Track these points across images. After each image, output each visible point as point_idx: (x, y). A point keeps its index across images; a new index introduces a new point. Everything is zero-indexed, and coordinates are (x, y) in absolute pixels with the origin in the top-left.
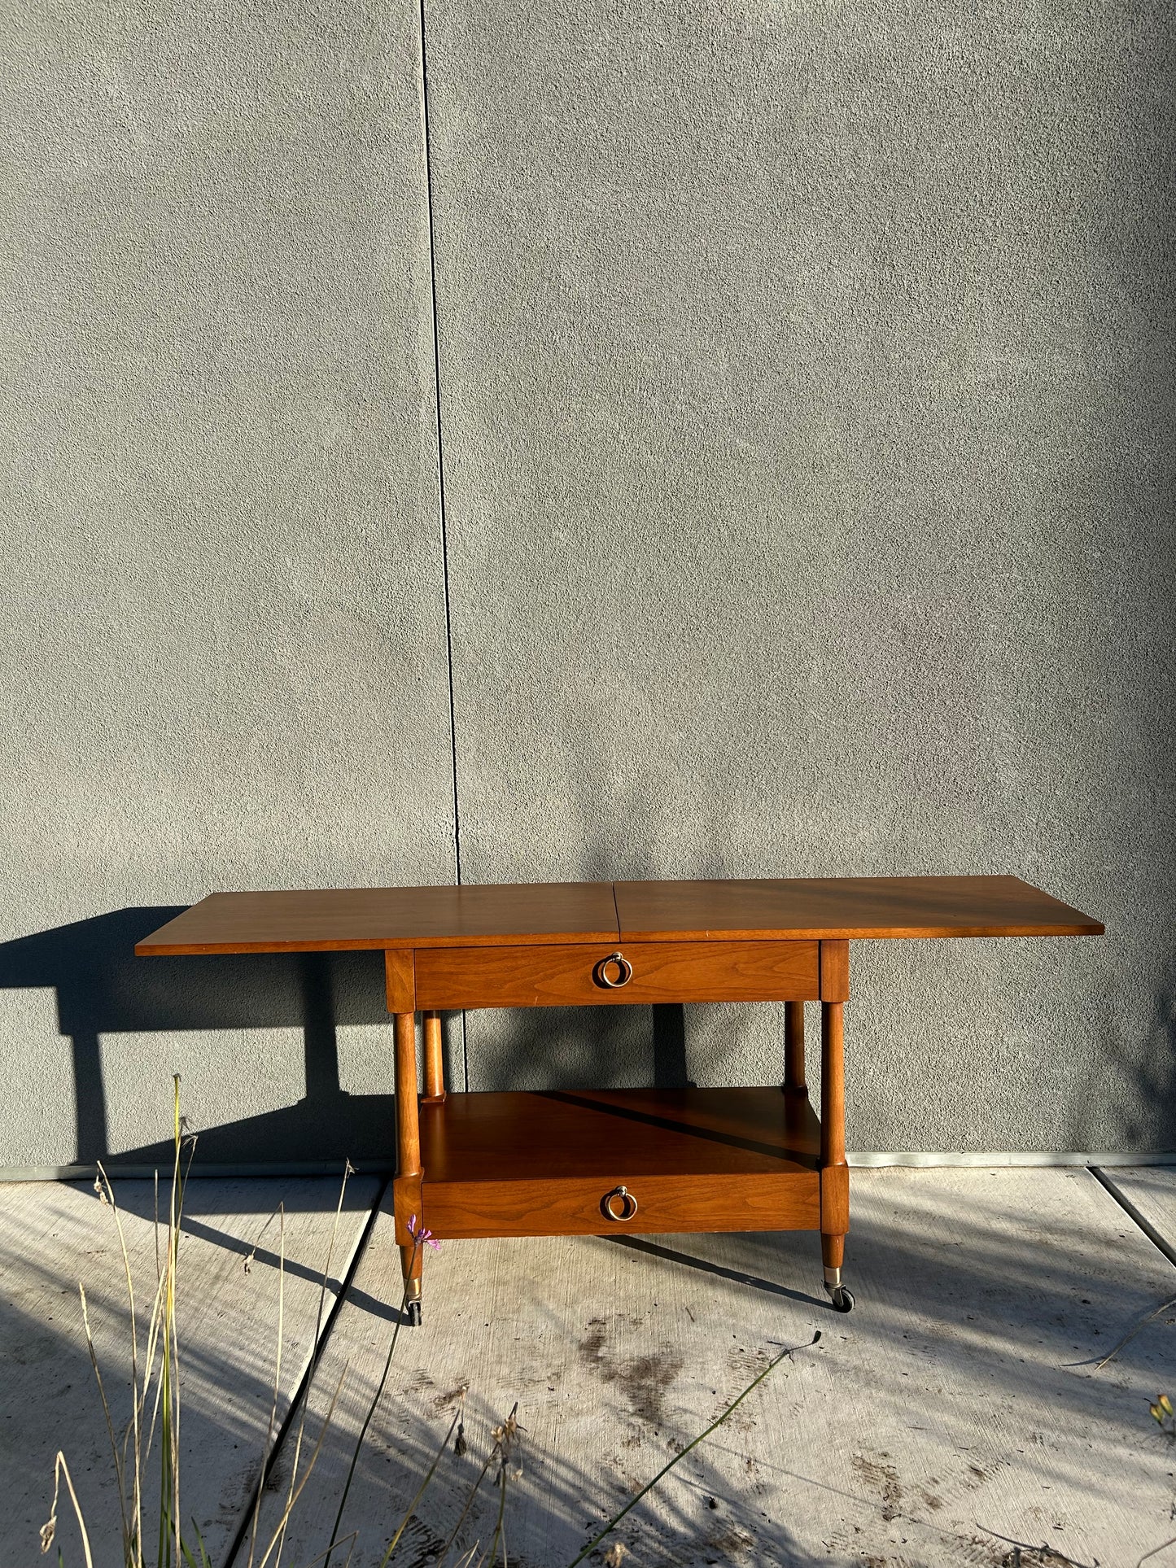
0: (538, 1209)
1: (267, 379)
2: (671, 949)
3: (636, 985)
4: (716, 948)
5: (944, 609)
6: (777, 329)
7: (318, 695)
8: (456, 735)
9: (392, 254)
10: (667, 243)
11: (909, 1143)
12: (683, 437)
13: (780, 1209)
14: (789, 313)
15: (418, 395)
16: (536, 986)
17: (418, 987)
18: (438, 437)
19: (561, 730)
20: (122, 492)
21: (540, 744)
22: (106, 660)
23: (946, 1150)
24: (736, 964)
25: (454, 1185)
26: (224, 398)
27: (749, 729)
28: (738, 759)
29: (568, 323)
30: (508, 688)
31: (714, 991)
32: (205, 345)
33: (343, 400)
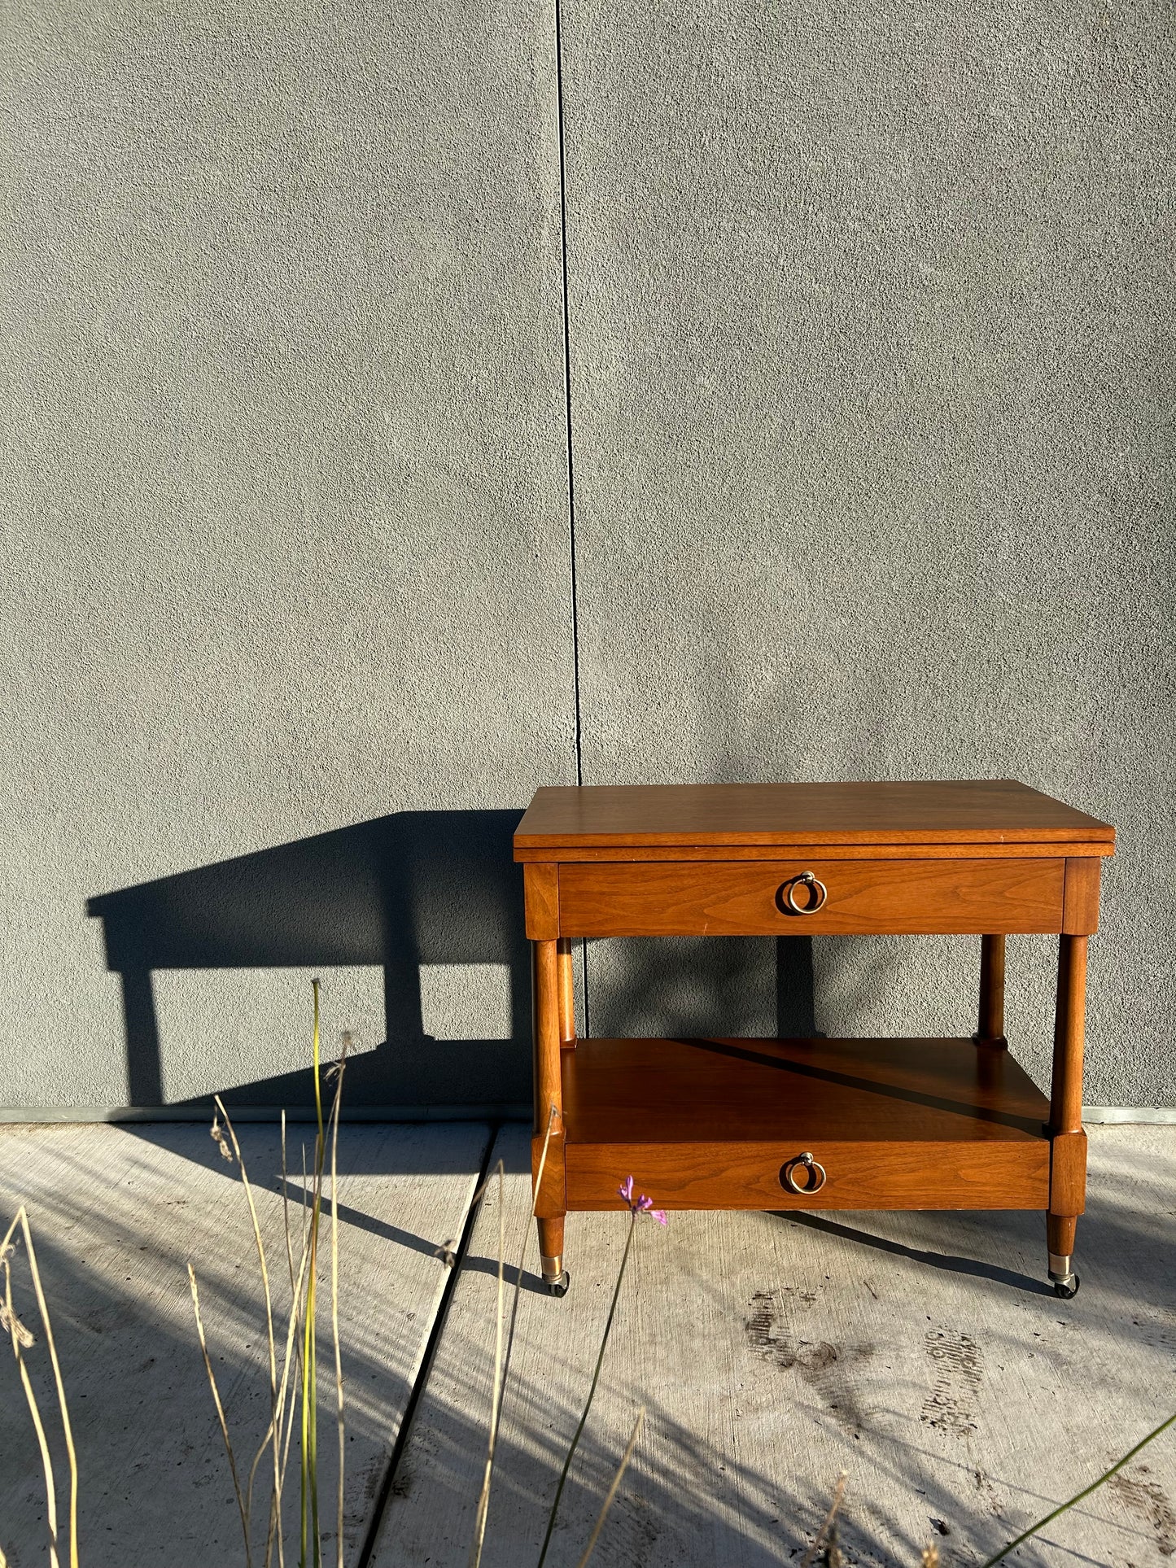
0: (705, 1178)
1: (363, 195)
2: (875, 868)
3: (831, 912)
4: (933, 868)
5: (1163, 470)
6: (973, 126)
7: (421, 574)
8: (579, 623)
9: (510, 38)
10: (842, 20)
11: (1095, 1096)
12: (854, 261)
13: (1000, 1184)
14: (988, 106)
15: (539, 215)
16: (705, 911)
17: (563, 909)
18: (562, 264)
19: (701, 616)
20: (194, 334)
21: (676, 633)
22: (178, 533)
23: (1138, 1104)
24: (957, 888)
25: (604, 1147)
26: (312, 219)
27: (925, 615)
28: (911, 650)
29: (720, 122)
30: (641, 567)
31: (928, 921)
32: (290, 153)
33: (451, 220)
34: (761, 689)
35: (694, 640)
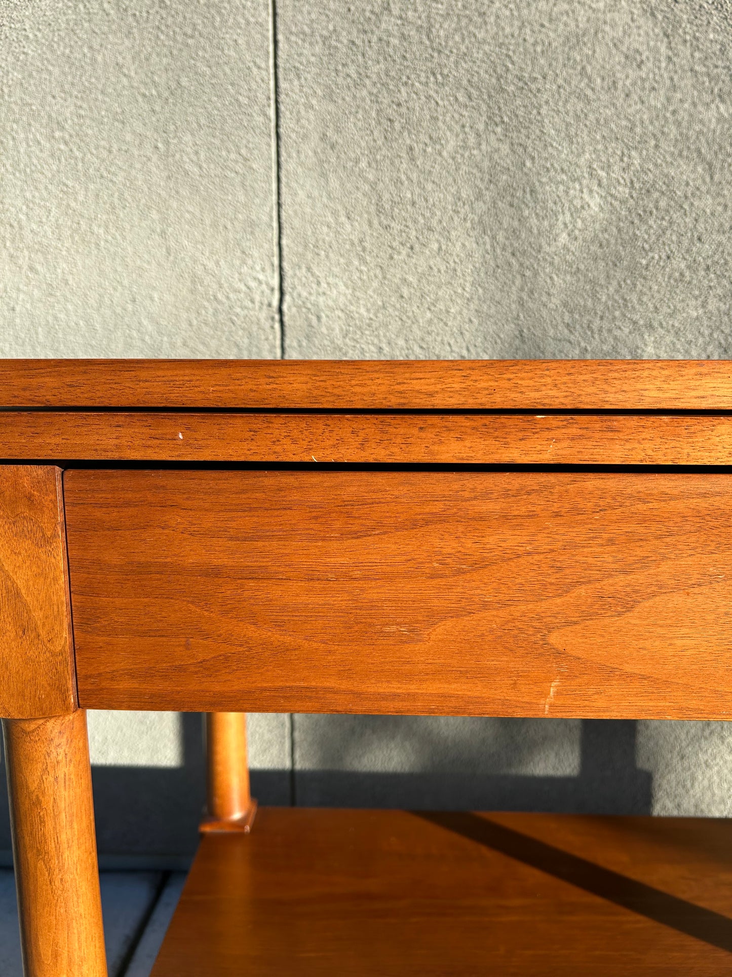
7: (27, 27)
8: (282, 108)
16: (554, 639)
19: (485, 97)
21: (443, 127)
34: (579, 224)
35: (472, 140)
